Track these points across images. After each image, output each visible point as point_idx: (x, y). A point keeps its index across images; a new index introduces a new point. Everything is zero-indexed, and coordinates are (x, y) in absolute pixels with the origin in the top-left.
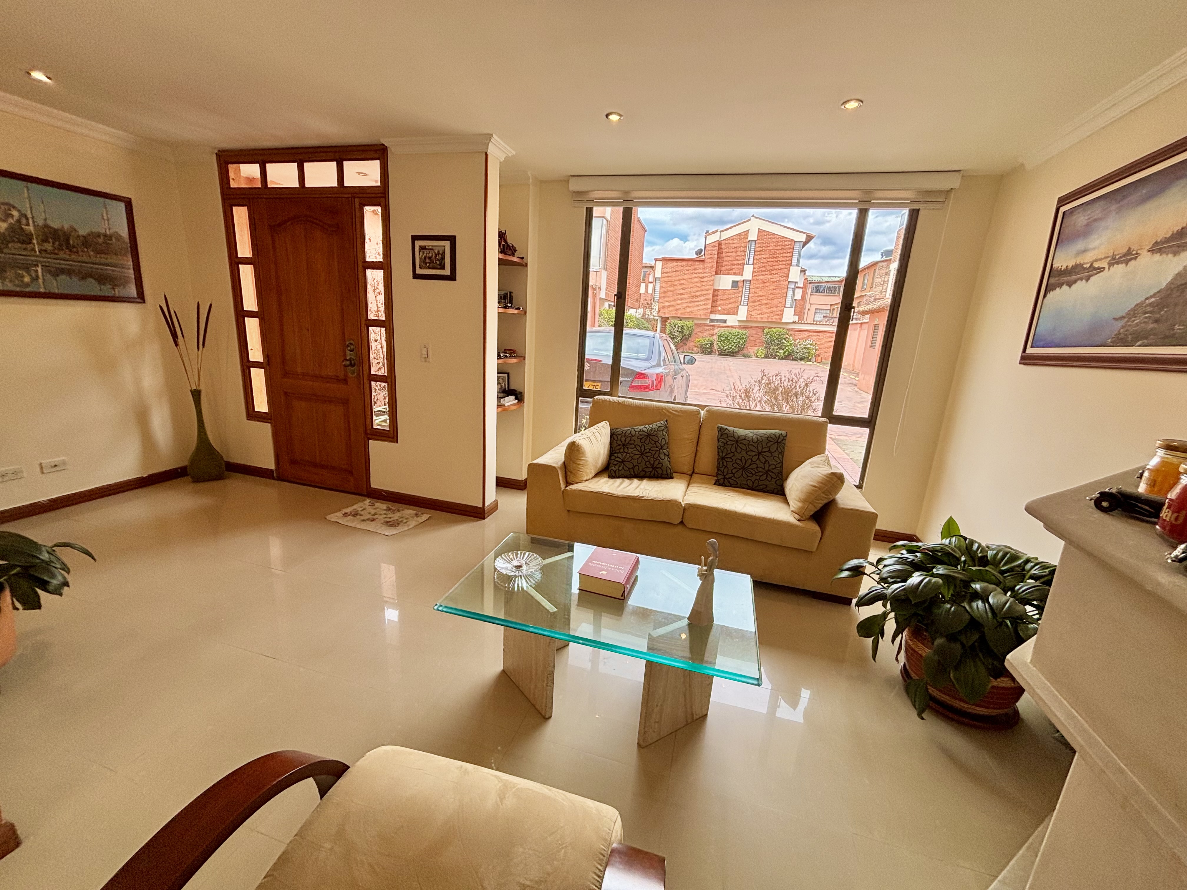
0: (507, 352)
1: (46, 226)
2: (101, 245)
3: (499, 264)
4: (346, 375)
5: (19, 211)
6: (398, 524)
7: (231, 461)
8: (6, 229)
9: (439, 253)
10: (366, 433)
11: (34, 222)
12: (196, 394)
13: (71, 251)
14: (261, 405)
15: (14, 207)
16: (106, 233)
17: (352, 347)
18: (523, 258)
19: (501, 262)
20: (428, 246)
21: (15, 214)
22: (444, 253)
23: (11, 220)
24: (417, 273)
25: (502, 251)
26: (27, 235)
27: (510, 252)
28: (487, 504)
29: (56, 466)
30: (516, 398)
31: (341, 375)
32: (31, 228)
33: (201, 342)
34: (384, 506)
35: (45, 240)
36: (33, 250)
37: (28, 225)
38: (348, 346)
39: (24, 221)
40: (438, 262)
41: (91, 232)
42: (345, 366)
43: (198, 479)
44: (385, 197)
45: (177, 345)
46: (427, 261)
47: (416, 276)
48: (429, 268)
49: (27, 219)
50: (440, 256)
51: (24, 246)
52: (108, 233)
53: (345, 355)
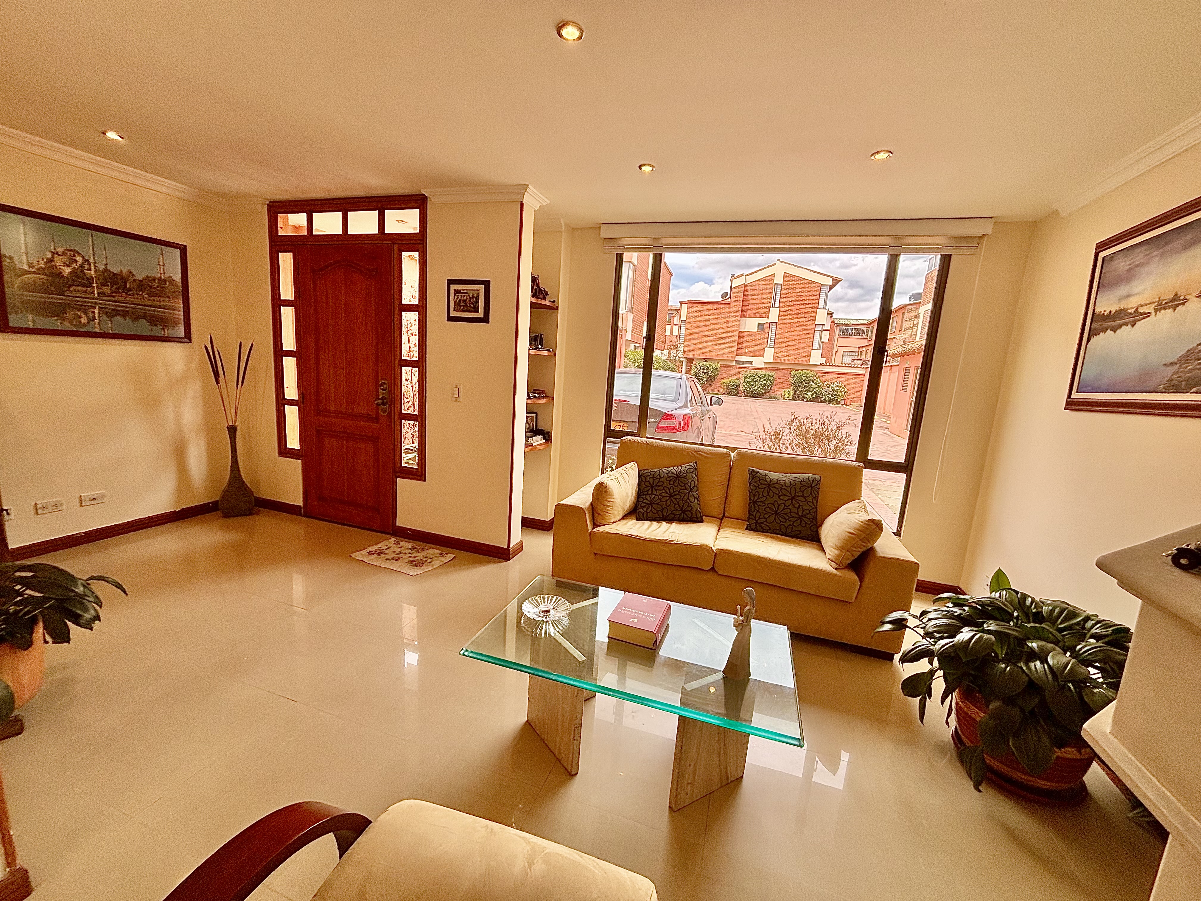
0: (536, 392)
1: (106, 270)
2: (155, 288)
3: (531, 308)
4: (377, 413)
5: (83, 257)
6: (423, 564)
7: (261, 496)
8: (70, 273)
9: (473, 297)
10: (394, 471)
11: (95, 267)
12: (232, 430)
13: (126, 294)
14: (293, 442)
15: (79, 254)
16: (160, 278)
17: (385, 386)
18: (554, 302)
19: (533, 305)
20: (463, 290)
21: (79, 259)
22: (478, 296)
23: (74, 265)
24: (451, 315)
25: (534, 295)
26: (88, 278)
27: (541, 296)
28: (511, 545)
29: (94, 499)
30: (544, 438)
31: (373, 413)
32: (92, 272)
33: (241, 380)
34: (409, 546)
35: (103, 285)
36: (93, 292)
37: (90, 270)
38: (381, 385)
39: (86, 267)
40: (472, 305)
41: (147, 276)
42: (377, 404)
43: (227, 515)
44: (423, 244)
45: (218, 382)
46: (462, 304)
47: (450, 319)
48: (463, 311)
49: (90, 264)
50: (474, 299)
51: (84, 289)
52: (163, 277)
53: (378, 395)
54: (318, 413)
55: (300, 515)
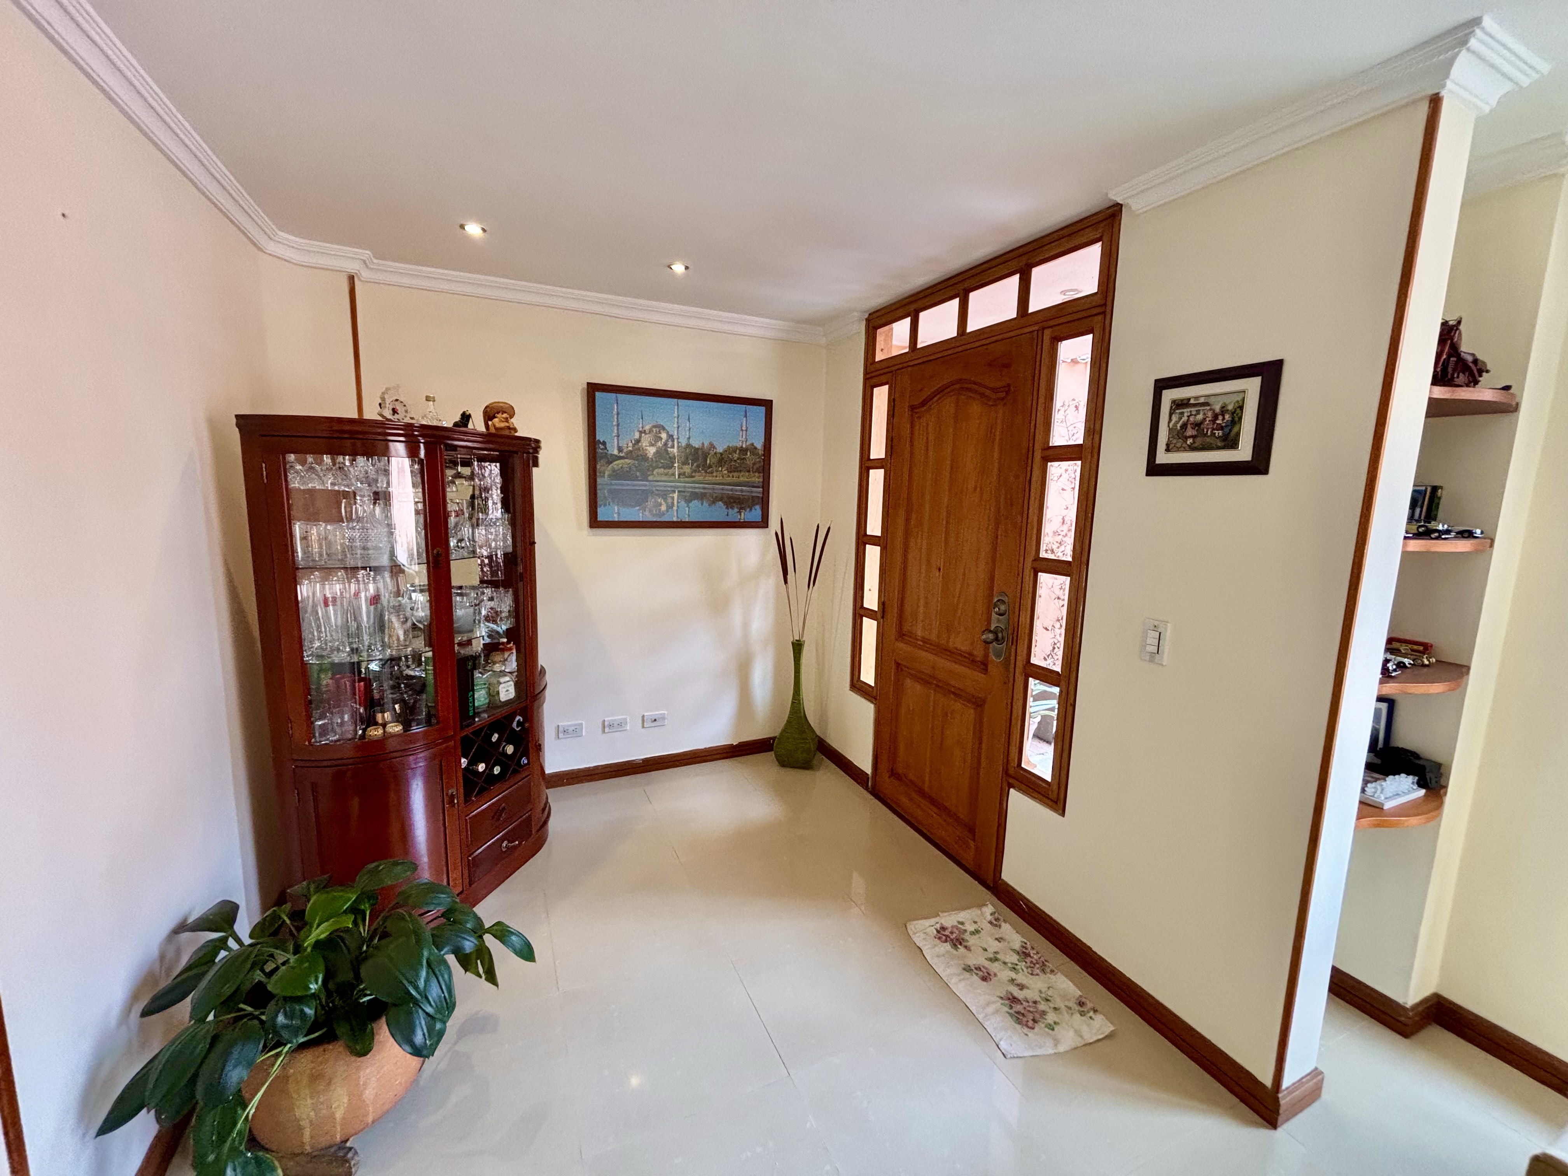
0: (1403, 648)
1: (688, 446)
2: (735, 461)
3: (1429, 415)
4: (986, 656)
5: (668, 433)
6: (1034, 1021)
8: (654, 454)
9: (1224, 410)
10: (1006, 772)
11: (678, 443)
12: (798, 647)
13: (706, 472)
14: (868, 676)
15: (664, 429)
16: (742, 447)
17: (1003, 607)
18: (1507, 388)
19: (1435, 409)
20: (1196, 398)
21: (664, 436)
22: (1241, 408)
23: (659, 444)
24: (1158, 461)
25: (1440, 378)
26: (670, 458)
27: (1462, 378)
28: (1286, 1083)
29: (655, 720)
30: (1421, 784)
31: (979, 653)
32: (675, 450)
34: (1016, 940)
35: (685, 463)
36: (674, 474)
37: (673, 447)
38: (995, 606)
39: (670, 443)
40: (1219, 433)
41: (729, 446)
42: (986, 642)
43: (785, 762)
44: (1104, 313)
45: (786, 582)
46: (1190, 432)
47: (1154, 469)
48: (1193, 448)
49: (673, 441)
50: (1227, 417)
51: (666, 471)
52: (744, 446)
53: (989, 623)
54: (902, 635)
55: (867, 789)
